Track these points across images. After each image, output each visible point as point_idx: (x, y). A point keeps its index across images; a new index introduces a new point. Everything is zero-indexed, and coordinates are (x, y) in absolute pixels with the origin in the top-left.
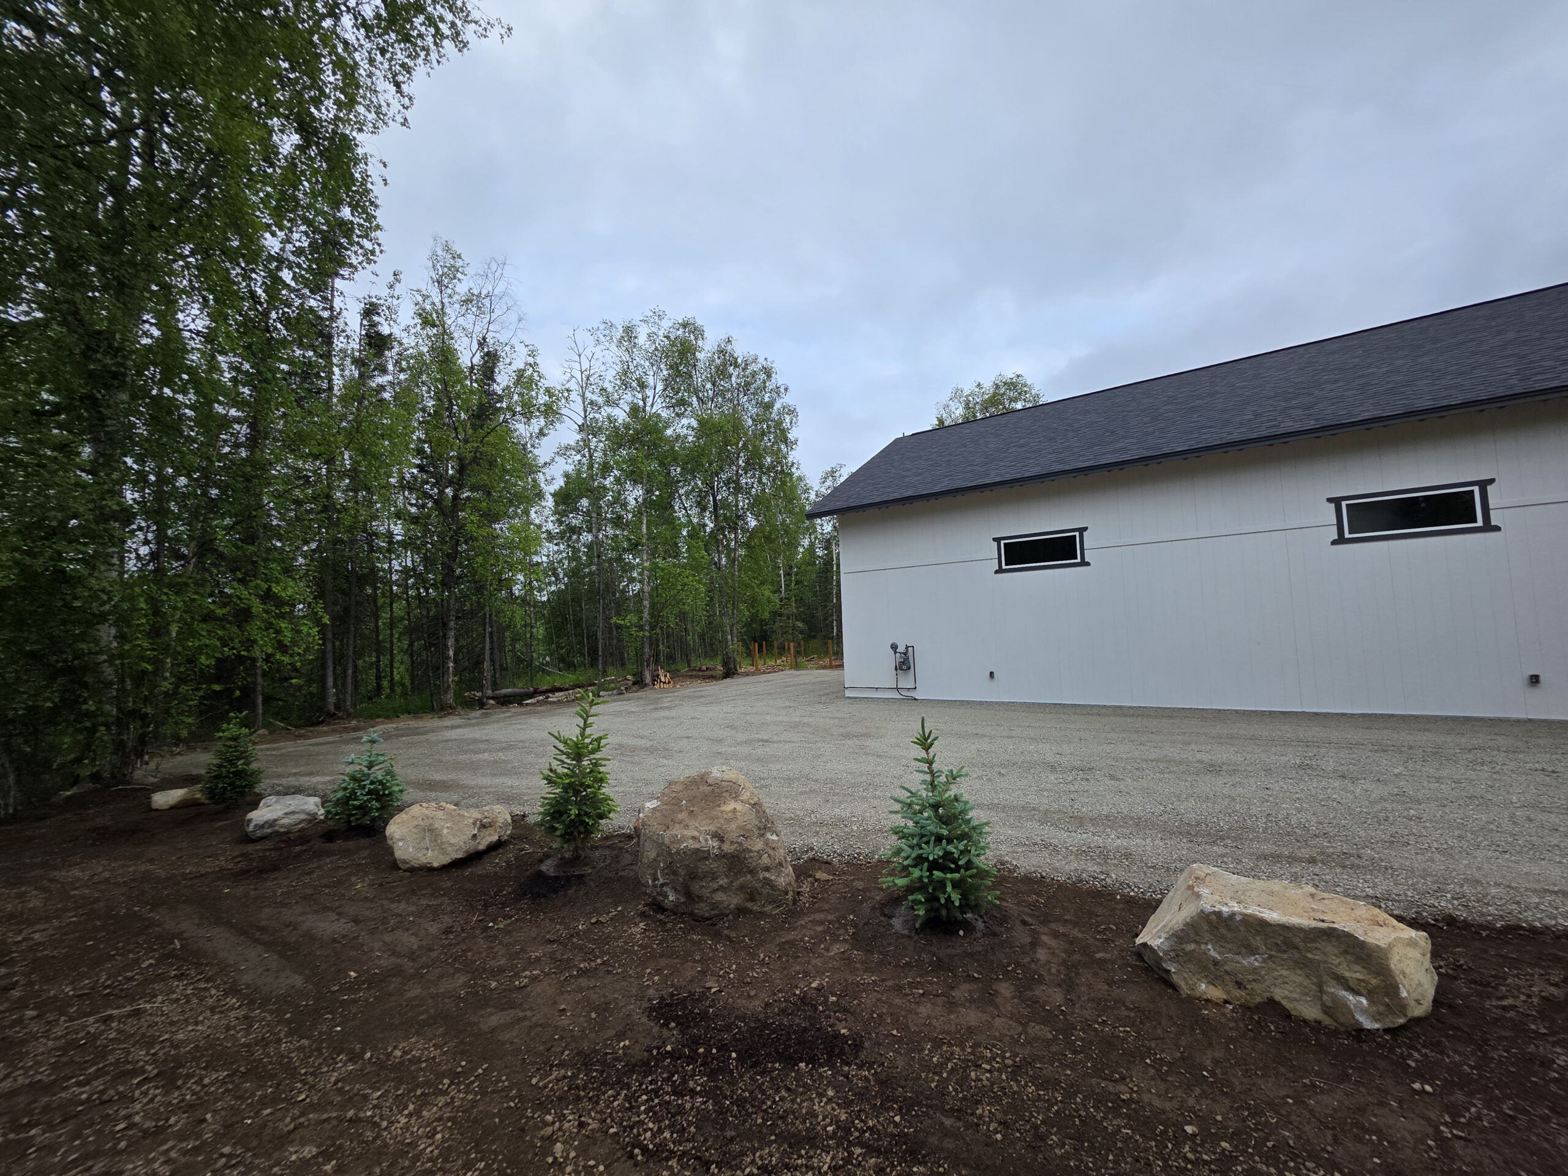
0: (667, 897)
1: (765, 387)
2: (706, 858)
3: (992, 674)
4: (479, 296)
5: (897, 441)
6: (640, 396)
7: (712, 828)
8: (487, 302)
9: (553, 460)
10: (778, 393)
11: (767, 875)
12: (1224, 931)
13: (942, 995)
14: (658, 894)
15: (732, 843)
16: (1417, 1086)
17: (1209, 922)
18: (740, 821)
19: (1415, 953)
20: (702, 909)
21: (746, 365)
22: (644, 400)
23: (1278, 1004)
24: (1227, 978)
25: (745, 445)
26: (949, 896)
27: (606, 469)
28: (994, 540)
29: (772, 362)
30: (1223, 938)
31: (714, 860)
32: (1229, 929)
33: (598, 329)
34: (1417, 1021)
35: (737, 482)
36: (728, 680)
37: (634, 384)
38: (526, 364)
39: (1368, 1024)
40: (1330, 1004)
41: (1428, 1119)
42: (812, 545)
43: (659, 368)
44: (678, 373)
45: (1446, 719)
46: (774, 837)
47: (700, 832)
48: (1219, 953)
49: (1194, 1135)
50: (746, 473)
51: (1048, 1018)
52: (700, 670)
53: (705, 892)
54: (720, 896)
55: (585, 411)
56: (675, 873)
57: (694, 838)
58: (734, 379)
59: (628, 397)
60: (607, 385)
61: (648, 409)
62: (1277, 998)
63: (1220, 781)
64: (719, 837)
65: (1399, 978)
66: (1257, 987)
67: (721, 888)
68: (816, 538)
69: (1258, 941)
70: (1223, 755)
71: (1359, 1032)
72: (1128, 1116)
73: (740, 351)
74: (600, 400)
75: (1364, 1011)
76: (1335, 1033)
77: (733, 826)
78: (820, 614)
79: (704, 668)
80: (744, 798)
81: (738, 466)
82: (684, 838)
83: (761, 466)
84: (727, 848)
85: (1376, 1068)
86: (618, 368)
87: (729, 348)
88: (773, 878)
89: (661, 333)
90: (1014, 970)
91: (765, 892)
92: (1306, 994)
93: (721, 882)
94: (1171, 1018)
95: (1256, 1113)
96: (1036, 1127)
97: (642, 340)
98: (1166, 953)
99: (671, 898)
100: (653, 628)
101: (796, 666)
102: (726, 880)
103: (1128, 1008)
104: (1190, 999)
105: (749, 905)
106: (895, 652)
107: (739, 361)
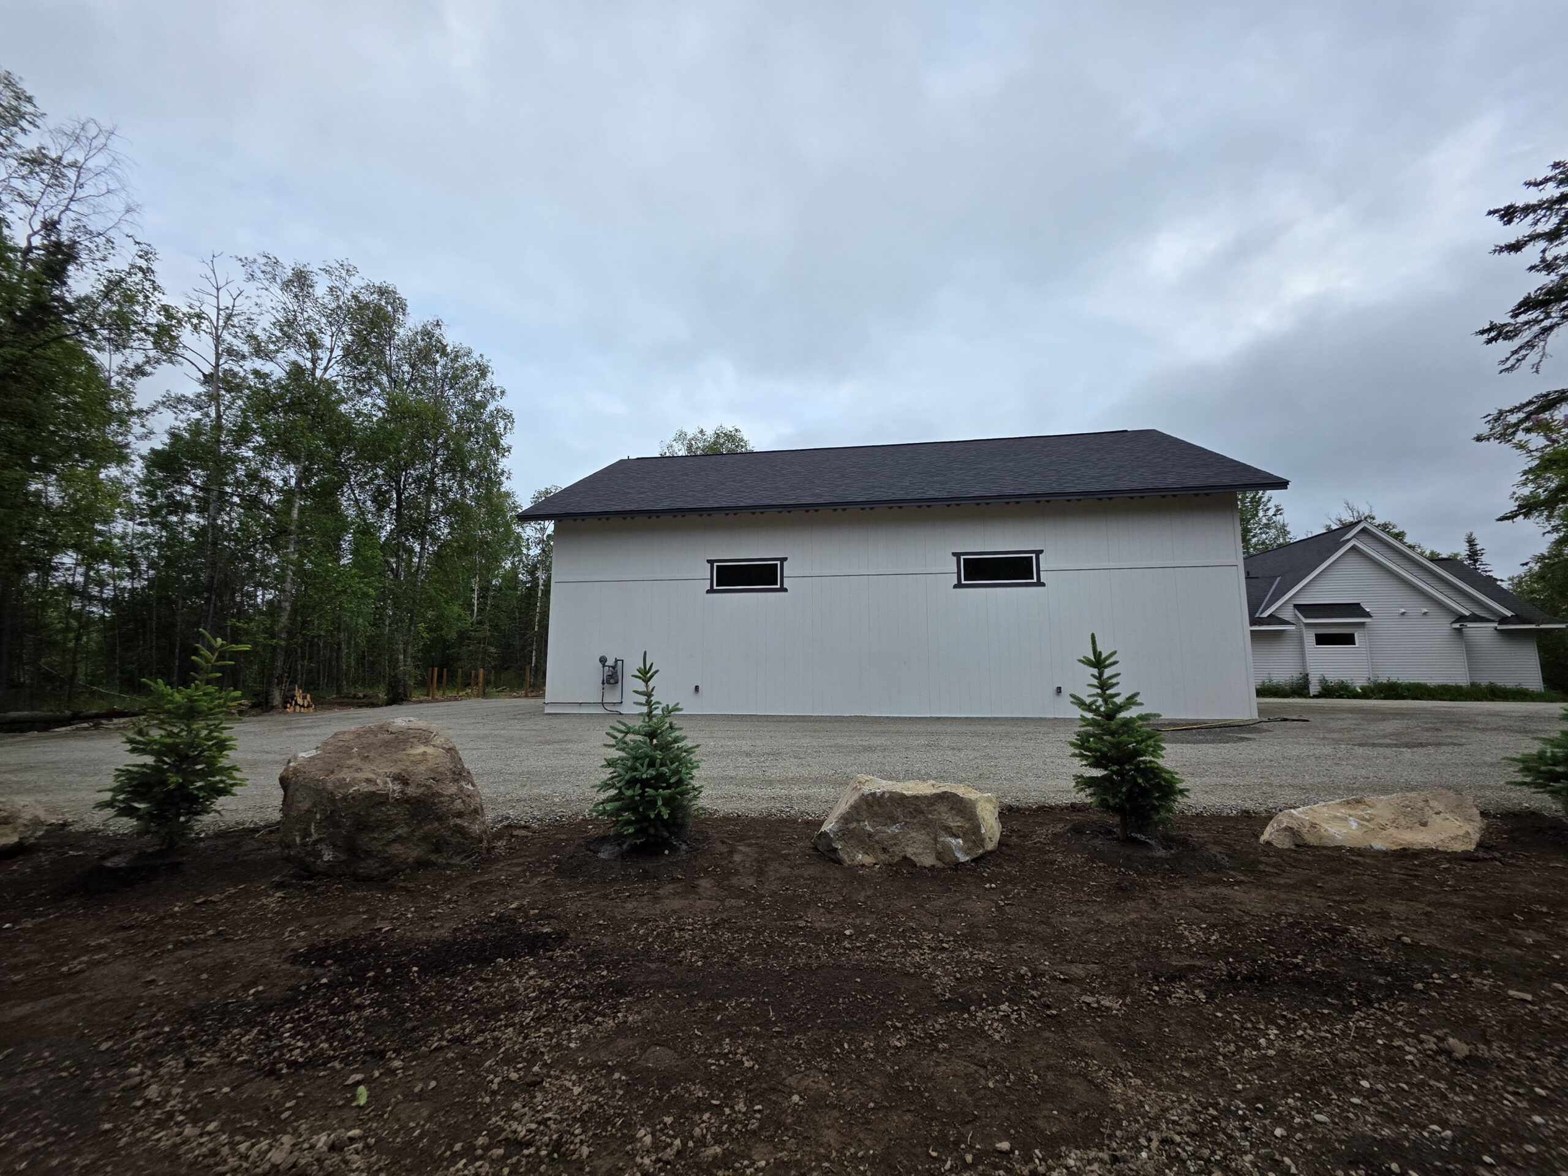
0: (321, 857)
1: (477, 385)
2: (382, 804)
3: (697, 688)
4: (58, 161)
5: (621, 462)
6: (309, 355)
7: (395, 770)
8: (72, 174)
9: (154, 409)
10: (493, 395)
11: (458, 821)
12: (876, 808)
13: (648, 894)
14: (308, 854)
15: (419, 786)
16: (988, 886)
17: (867, 802)
18: (431, 763)
19: (990, 807)
20: (369, 866)
21: (457, 357)
22: (314, 361)
23: (909, 859)
24: (877, 846)
25: (446, 441)
26: (660, 812)
27: (242, 435)
28: (708, 561)
29: (489, 361)
30: (876, 814)
31: (392, 805)
32: (880, 806)
33: (255, 261)
34: (991, 853)
35: (432, 482)
36: (394, 707)
37: (302, 339)
38: (133, 266)
39: (963, 858)
40: (941, 850)
41: (992, 900)
42: (514, 568)
43: (340, 330)
44: (366, 343)
45: (1013, 719)
46: (470, 787)
47: (378, 775)
48: (873, 827)
49: (851, 935)
50: (444, 473)
51: (743, 894)
52: (354, 697)
53: (376, 846)
54: (396, 849)
55: (218, 358)
56: (337, 825)
57: (368, 781)
58: (439, 368)
59: (291, 354)
60: (257, 332)
61: (318, 373)
62: (909, 855)
63: (875, 756)
64: (402, 779)
65: (981, 821)
66: (896, 849)
67: (399, 839)
68: (520, 561)
69: (898, 812)
70: (877, 741)
71: (958, 866)
72: (805, 935)
73: (451, 338)
74: (246, 349)
75: (961, 849)
76: (943, 869)
77: (422, 768)
78: (517, 643)
79: (361, 695)
80: (438, 742)
81: (435, 465)
82: (354, 782)
83: (464, 469)
84: (411, 791)
85: (965, 882)
86: (280, 316)
87: (437, 332)
88: (466, 824)
89: (348, 291)
90: (714, 870)
91: (453, 840)
92: (927, 848)
93: (400, 832)
94: (836, 879)
95: (894, 916)
96: (731, 955)
97: (320, 289)
98: (836, 834)
99: (326, 858)
100: (291, 635)
101: (485, 695)
102: (406, 829)
103: (805, 879)
104: (850, 867)
105: (433, 857)
106: (604, 666)
107: (449, 349)
